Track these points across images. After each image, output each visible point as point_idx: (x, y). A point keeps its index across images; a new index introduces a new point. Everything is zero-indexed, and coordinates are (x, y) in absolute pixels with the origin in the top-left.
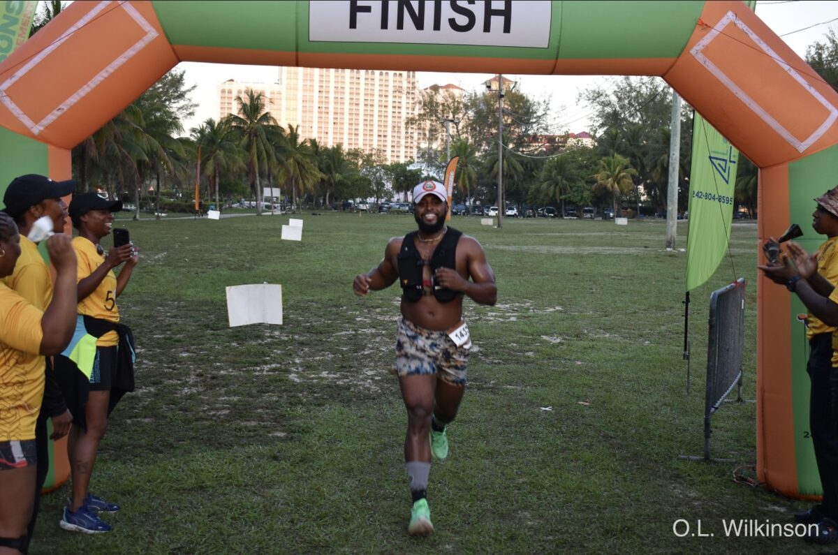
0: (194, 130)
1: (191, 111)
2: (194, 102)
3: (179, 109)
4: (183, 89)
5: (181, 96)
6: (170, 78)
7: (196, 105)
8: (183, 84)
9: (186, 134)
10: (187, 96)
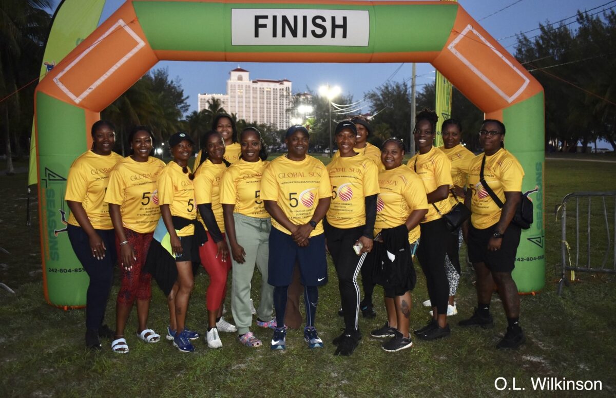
0: (187, 117)
1: (187, 108)
2: (188, 104)
3: (181, 108)
4: (183, 98)
5: (182, 102)
6: (176, 93)
7: (189, 106)
8: (182, 96)
9: (184, 118)
10: (185, 102)
